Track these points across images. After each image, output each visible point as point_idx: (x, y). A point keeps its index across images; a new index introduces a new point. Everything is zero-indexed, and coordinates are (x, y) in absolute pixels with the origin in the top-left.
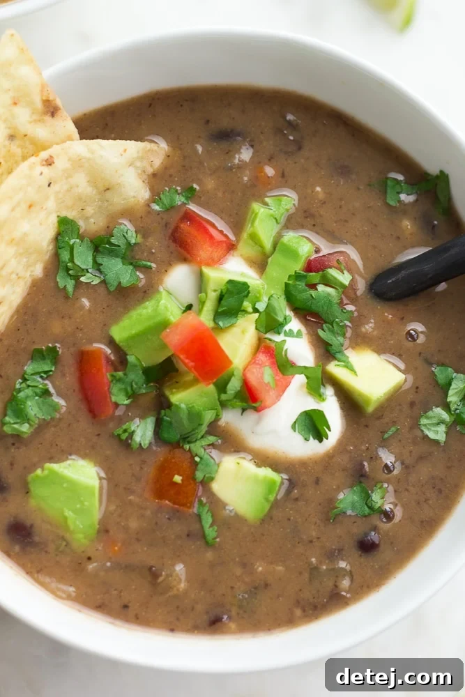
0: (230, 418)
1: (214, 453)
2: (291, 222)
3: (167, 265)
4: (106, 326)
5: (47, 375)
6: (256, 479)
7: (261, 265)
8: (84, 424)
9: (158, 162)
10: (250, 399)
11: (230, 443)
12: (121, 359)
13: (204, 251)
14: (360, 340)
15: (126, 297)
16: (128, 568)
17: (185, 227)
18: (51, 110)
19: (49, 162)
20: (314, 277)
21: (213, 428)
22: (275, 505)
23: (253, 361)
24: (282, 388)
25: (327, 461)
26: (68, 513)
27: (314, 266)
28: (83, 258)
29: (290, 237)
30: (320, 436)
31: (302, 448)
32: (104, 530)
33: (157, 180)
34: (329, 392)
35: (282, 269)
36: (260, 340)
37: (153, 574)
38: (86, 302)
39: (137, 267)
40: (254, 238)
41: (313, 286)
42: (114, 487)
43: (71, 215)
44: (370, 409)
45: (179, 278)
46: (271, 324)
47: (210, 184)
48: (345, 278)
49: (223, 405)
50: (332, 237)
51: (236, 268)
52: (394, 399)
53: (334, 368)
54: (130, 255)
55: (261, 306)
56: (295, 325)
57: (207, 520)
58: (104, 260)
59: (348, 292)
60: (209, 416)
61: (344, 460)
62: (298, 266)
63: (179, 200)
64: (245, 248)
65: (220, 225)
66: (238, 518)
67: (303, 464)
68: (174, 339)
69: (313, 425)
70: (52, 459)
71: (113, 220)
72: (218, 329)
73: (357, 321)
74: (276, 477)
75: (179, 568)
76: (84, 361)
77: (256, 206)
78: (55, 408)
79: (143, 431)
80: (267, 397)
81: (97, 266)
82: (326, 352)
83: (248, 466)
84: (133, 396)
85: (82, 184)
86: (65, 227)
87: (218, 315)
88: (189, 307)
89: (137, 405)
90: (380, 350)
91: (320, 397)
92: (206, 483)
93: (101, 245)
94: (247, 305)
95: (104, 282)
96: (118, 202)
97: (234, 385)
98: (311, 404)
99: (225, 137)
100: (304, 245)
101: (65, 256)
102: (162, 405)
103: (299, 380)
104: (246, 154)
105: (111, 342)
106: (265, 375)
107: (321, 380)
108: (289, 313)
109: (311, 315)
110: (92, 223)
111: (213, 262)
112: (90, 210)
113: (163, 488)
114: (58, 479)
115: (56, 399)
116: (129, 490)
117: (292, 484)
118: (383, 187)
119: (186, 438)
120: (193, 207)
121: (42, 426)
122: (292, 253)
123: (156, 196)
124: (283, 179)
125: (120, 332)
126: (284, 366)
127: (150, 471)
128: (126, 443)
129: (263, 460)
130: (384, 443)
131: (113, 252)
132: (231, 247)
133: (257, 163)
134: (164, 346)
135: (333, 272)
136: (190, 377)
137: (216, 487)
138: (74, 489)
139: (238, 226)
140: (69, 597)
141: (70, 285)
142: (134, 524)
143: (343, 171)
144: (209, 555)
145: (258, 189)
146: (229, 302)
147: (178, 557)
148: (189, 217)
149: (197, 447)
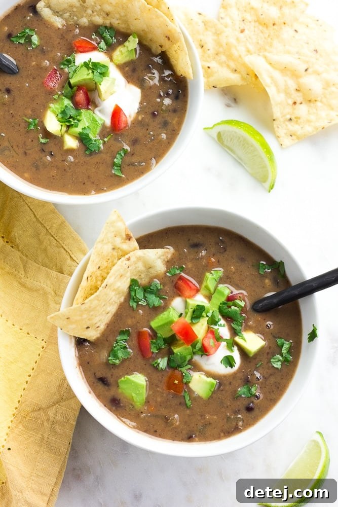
0: (197, 358)
1: (191, 372)
2: (221, 281)
3: (172, 298)
4: (149, 321)
5: (126, 341)
6: (206, 382)
7: (209, 297)
8: (140, 360)
9: (169, 256)
10: (205, 351)
11: (197, 368)
12: (154, 334)
13: (187, 292)
14: (248, 328)
15: (156, 310)
16: (156, 416)
17: (180, 282)
18: (129, 238)
19: (129, 259)
20: (230, 303)
21: (190, 362)
22: (214, 392)
23: (206, 337)
24: (217, 347)
25: (234, 375)
26: (134, 395)
27: (230, 299)
28: (140, 295)
29: (221, 286)
30: (231, 366)
31: (224, 370)
32: (147, 402)
33: (169, 263)
34: (235, 348)
35: (218, 300)
36: (209, 327)
37: (166, 419)
38: (141, 311)
39: (161, 298)
40: (207, 288)
41: (230, 307)
42: (151, 385)
43: (135, 278)
44: (251, 355)
45: (177, 303)
46: (213, 321)
47: (190, 265)
48: (242, 304)
49: (194, 353)
50: (238, 287)
51: (200, 299)
52: (261, 351)
53: (237, 339)
54: (158, 293)
55: (210, 315)
56: (222, 322)
57: (187, 398)
58: (147, 295)
59: (243, 310)
60: (188, 357)
61: (240, 375)
62: (223, 299)
63: (178, 272)
64: (203, 291)
65: (194, 282)
66: (199, 397)
67: (225, 376)
68: (176, 328)
69: (229, 361)
70: (127, 374)
71: (152, 279)
72: (192, 323)
73: (246, 320)
74: (214, 382)
75: (176, 416)
76: (140, 335)
77: (208, 274)
78: (129, 354)
79: (163, 363)
80: (211, 351)
81: (145, 297)
82: (234, 333)
83: (204, 377)
84: (160, 349)
85: (140, 266)
86: (134, 282)
87: (192, 318)
88: (181, 314)
89: (161, 353)
90: (255, 332)
91: (232, 351)
92: (187, 384)
93: (147, 289)
94: (204, 314)
95: (148, 304)
96: (153, 272)
97: (199, 346)
98: (228, 353)
99: (196, 246)
100: (226, 290)
101: (133, 294)
102: (170, 353)
103: (224, 344)
104: (204, 253)
105: (151, 328)
106: (210, 342)
107: (232, 344)
108: (220, 317)
109: (229, 318)
110: (144, 281)
111: (191, 297)
112: (143, 276)
113: (170, 385)
114: (131, 382)
115: (129, 350)
116: (157, 386)
117: (220, 384)
118: (258, 266)
119: (180, 366)
120: (182, 274)
121: (124, 361)
122: (222, 293)
123: (168, 270)
124: (219, 263)
125: (154, 324)
126: (218, 339)
127: (165, 379)
128: (156, 368)
129: (209, 374)
130: (257, 369)
131: (151, 292)
132: (198, 291)
133: (208, 257)
134: (171, 330)
135: (238, 301)
136: (182, 342)
137: (191, 385)
138: (136, 386)
139: (200, 282)
140: (134, 427)
141: (135, 305)
142: (159, 399)
143: (242, 260)
144: (188, 412)
145: (208, 268)
146: (197, 313)
147: (176, 412)
148: (181, 278)
149: (184, 370)
